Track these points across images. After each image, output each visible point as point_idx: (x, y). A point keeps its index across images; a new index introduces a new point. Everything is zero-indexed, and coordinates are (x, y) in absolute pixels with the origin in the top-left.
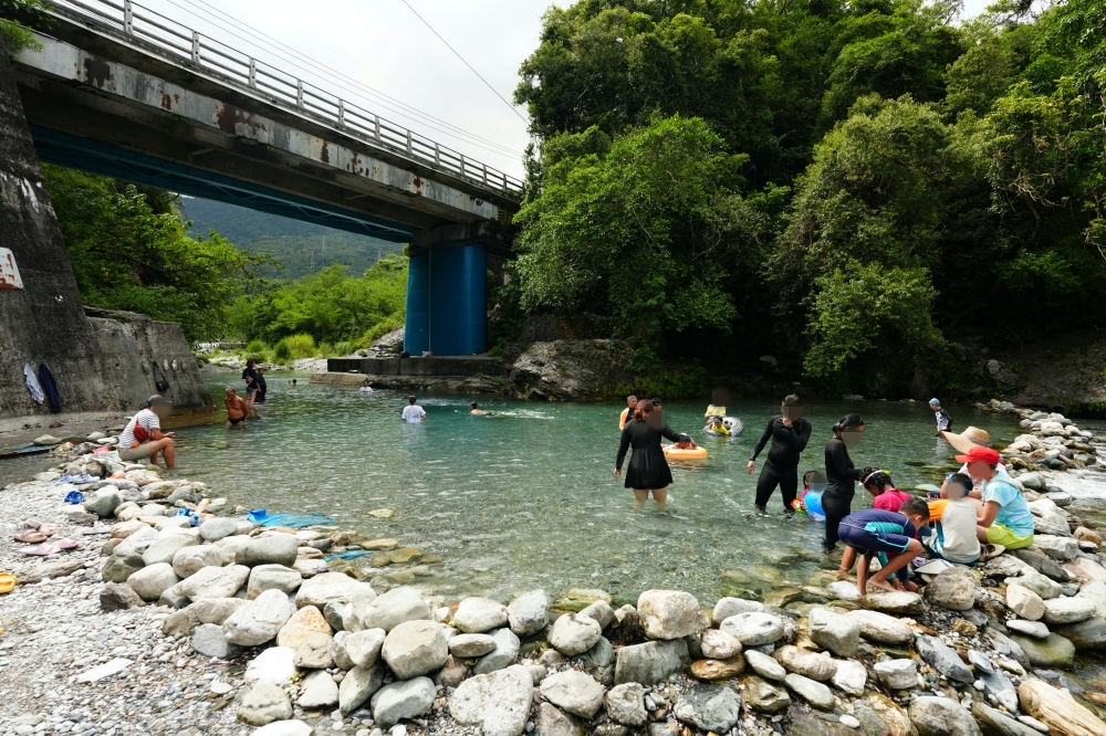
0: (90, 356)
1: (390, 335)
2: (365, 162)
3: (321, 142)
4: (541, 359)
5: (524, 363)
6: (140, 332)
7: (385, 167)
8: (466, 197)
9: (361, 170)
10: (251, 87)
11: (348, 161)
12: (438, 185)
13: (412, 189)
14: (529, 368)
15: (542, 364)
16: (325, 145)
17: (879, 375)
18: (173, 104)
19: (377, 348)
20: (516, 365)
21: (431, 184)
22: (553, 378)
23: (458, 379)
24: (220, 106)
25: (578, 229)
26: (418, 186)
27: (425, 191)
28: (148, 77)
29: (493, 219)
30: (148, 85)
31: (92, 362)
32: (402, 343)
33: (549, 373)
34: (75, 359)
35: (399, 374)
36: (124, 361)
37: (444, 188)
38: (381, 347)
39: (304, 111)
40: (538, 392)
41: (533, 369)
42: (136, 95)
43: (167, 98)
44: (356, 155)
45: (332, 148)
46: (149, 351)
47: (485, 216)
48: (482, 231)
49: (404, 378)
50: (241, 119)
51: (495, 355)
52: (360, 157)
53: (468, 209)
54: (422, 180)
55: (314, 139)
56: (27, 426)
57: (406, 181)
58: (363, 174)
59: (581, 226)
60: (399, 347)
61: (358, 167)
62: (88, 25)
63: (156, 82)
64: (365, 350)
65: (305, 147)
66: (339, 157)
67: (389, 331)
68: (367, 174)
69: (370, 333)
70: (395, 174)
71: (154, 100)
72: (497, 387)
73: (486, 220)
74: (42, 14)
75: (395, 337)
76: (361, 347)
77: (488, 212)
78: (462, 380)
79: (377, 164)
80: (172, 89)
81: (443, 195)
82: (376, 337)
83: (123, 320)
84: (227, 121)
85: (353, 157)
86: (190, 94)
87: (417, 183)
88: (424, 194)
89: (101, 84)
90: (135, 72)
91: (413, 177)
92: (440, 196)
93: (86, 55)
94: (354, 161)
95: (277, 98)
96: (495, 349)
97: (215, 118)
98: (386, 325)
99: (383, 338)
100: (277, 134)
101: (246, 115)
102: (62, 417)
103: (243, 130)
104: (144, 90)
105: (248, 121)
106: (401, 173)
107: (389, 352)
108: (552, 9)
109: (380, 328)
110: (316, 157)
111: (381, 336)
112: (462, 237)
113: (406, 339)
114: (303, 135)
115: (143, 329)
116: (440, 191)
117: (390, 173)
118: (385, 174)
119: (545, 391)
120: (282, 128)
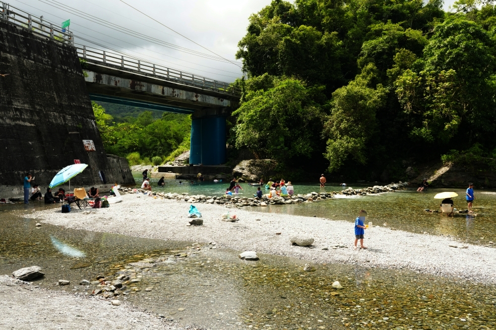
0: (109, 169)
1: (183, 155)
2: (177, 91)
3: (162, 87)
4: (244, 167)
5: (237, 169)
6: (118, 161)
7: (184, 92)
8: (216, 99)
9: (176, 95)
10: (139, 72)
11: (171, 92)
12: (204, 96)
13: (195, 99)
14: (238, 171)
15: (244, 169)
16: (163, 88)
17: (373, 173)
18: (118, 84)
19: (177, 161)
20: (234, 170)
21: (202, 96)
22: (247, 174)
23: (213, 175)
24: (131, 81)
25: (253, 121)
26: (197, 97)
27: (199, 99)
28: (111, 76)
29: (228, 106)
30: (111, 79)
31: (109, 170)
32: (188, 159)
33: (246, 172)
34: (107, 169)
35: (189, 173)
36: (115, 170)
37: (207, 97)
38: (179, 161)
39: (155, 76)
40: (242, 179)
41: (240, 171)
42: (108, 83)
43: (116, 82)
44: (174, 90)
45: (165, 88)
46: (120, 166)
47: (225, 106)
48: (223, 112)
49: (191, 175)
50: (137, 84)
51: (227, 165)
52: (176, 90)
53: (217, 104)
54: (199, 95)
55: (159, 86)
56: (101, 187)
57: (192, 96)
58: (176, 97)
59: (254, 120)
60: (187, 161)
61: (174, 94)
62: (95, 63)
63: (113, 78)
64: (172, 162)
65: (156, 90)
66: (168, 91)
67: (182, 153)
68: (178, 96)
69: (173, 154)
70: (188, 94)
71: (113, 84)
72: (228, 178)
73: (225, 107)
74: (85, 63)
75: (185, 156)
76: (169, 161)
77: (226, 104)
78: (215, 175)
79: (181, 91)
80: (118, 79)
81: (207, 99)
82: (176, 156)
83: (114, 158)
84: (133, 86)
85: (172, 90)
86: (123, 79)
87: (197, 96)
88: (199, 100)
89: (99, 82)
90: (108, 76)
91: (195, 94)
92: (206, 100)
93: (96, 74)
94: (173, 92)
95: (147, 73)
96: (228, 163)
97: (129, 86)
98: (180, 150)
99: (180, 156)
100: (148, 87)
101: (138, 82)
102: (106, 185)
103: (137, 88)
104: (110, 81)
105: (139, 85)
106: (190, 93)
107: (183, 163)
108: (252, 15)
109: (178, 151)
110: (160, 93)
111: (178, 155)
112: (215, 114)
113: (191, 157)
114: (156, 86)
115: (118, 160)
116: (206, 98)
117: (186, 94)
118: (184, 95)
119: (244, 179)
120: (149, 85)
